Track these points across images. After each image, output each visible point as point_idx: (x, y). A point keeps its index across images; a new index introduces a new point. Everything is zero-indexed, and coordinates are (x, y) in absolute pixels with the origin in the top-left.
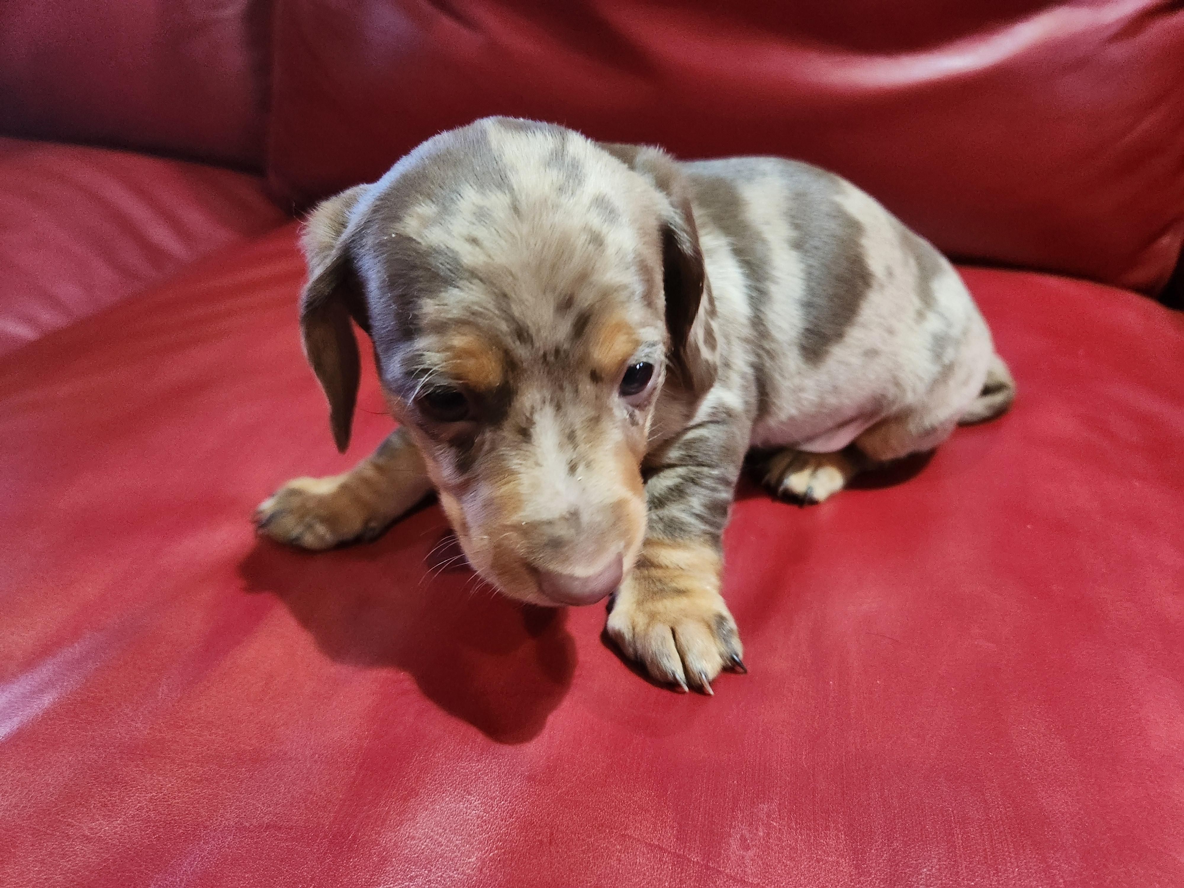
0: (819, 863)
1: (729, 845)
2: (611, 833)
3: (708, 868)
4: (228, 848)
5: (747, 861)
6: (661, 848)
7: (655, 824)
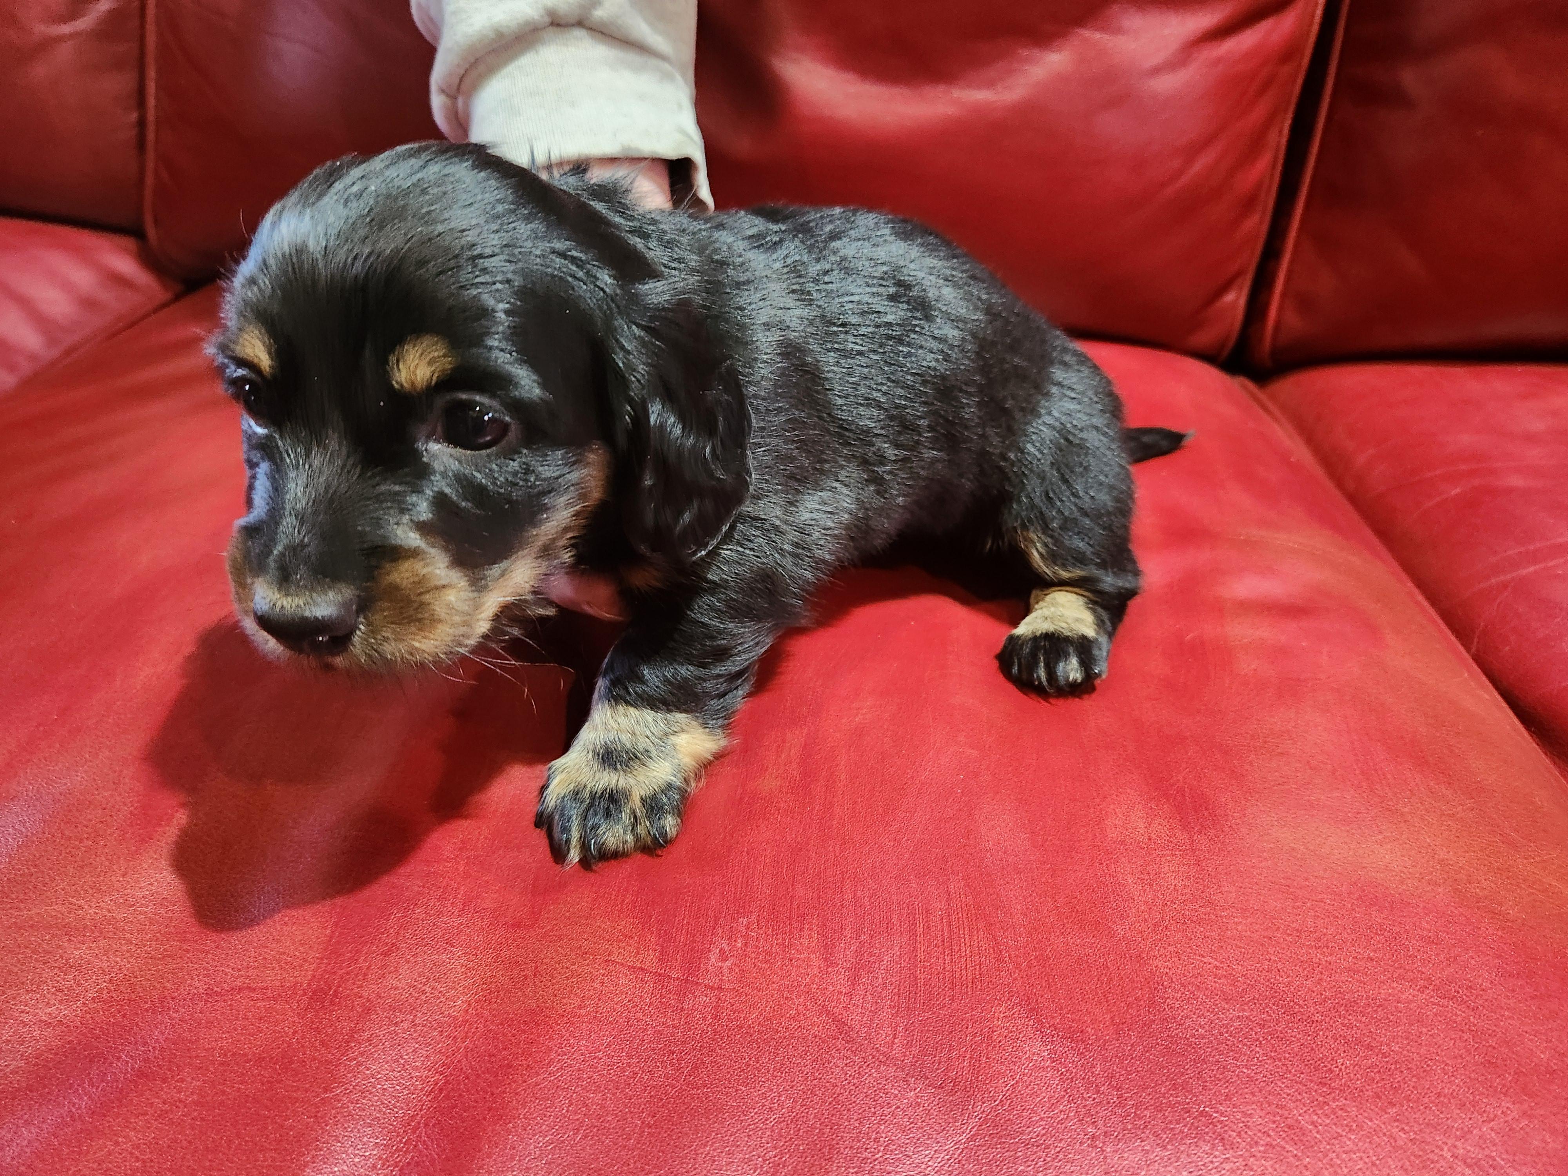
0: (791, 961)
1: (708, 959)
2: (594, 959)
3: (687, 981)
4: (200, 1013)
5: (726, 971)
6: (642, 969)
7: (638, 948)
